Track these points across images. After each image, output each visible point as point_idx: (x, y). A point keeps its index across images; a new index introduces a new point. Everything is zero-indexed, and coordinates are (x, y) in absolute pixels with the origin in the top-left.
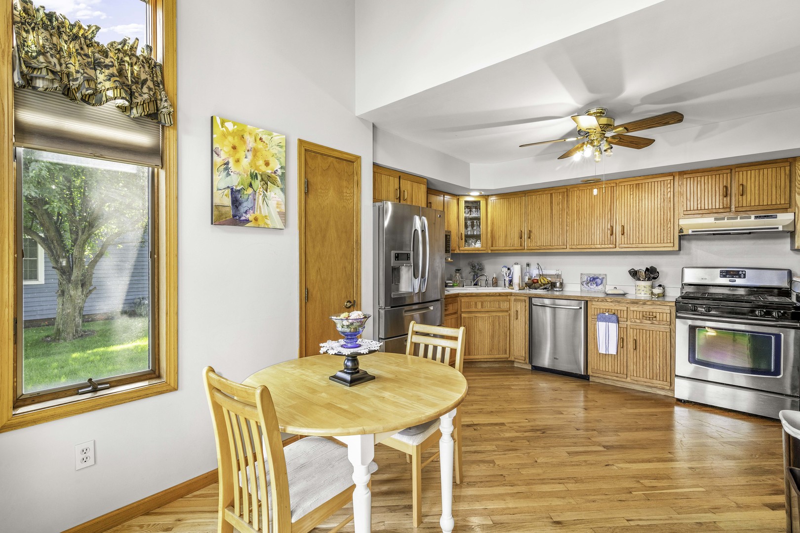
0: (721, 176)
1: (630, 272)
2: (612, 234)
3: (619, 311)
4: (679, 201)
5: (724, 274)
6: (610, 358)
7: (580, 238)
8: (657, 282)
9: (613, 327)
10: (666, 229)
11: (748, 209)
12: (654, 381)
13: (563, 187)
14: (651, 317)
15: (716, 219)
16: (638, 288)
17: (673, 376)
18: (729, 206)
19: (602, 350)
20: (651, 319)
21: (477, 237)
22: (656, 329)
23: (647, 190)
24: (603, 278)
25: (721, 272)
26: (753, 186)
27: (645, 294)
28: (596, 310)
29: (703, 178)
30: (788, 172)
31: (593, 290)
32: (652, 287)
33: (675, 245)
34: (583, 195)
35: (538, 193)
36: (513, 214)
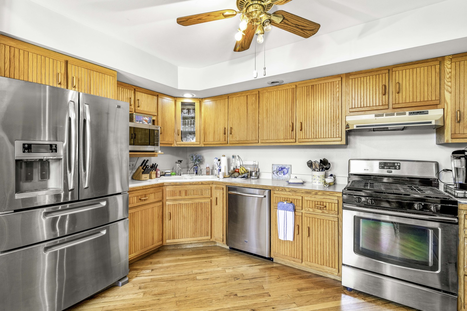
0: (380, 76)
1: (308, 163)
2: (292, 130)
3: (295, 200)
4: (345, 99)
5: (382, 165)
6: (288, 244)
7: (268, 133)
8: (329, 173)
9: (290, 214)
10: (335, 125)
11: (403, 105)
12: (325, 267)
13: (256, 90)
14: (322, 206)
15: (376, 116)
16: (314, 178)
17: (340, 264)
18: (387, 103)
19: (281, 237)
20: (322, 208)
21: (193, 133)
22: (326, 218)
23: (320, 90)
24: (289, 168)
25: (380, 164)
26: (407, 84)
27: (319, 183)
28: (277, 198)
29: (365, 78)
30: (438, 70)
31: (281, 178)
32: (326, 176)
33: (343, 139)
34: (271, 96)
35: (238, 96)
36: (219, 114)
